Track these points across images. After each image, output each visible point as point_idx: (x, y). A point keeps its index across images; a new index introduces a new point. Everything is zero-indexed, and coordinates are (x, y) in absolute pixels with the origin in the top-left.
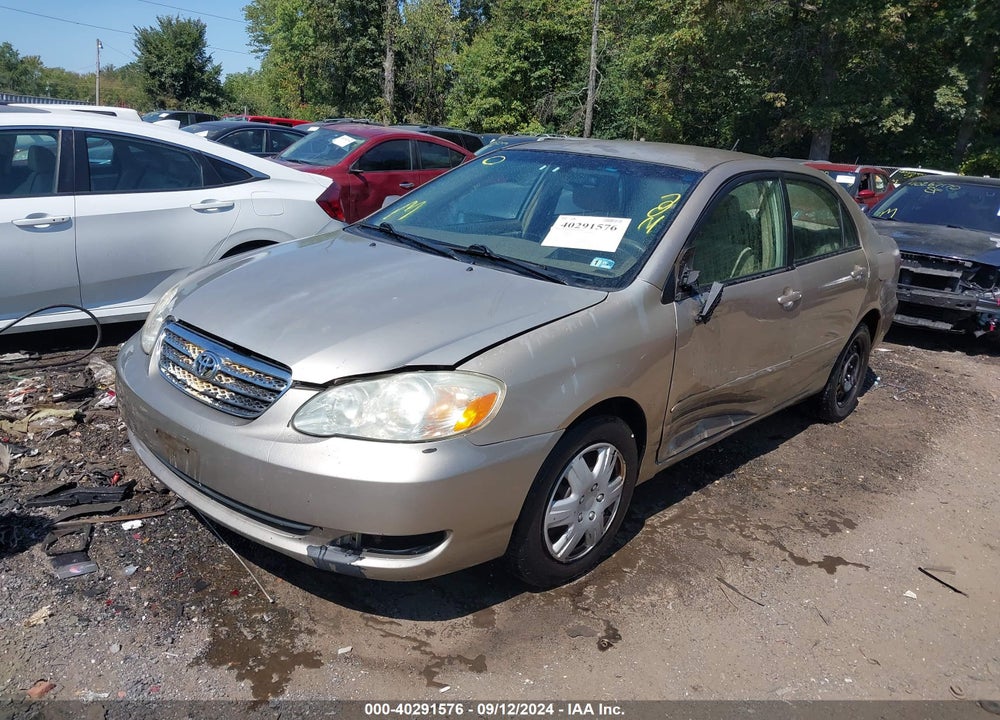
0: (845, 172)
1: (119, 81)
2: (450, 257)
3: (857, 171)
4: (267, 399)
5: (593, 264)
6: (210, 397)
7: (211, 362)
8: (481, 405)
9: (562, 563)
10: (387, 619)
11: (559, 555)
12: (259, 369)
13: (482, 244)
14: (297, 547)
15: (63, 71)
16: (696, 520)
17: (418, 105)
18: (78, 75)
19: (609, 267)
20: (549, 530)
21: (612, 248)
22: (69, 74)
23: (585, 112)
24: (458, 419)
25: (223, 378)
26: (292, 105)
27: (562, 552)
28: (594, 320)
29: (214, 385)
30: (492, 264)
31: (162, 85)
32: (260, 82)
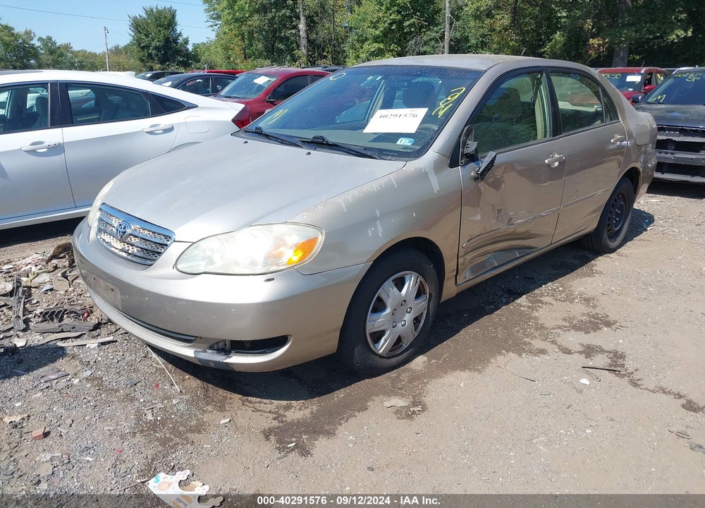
0: (632, 73)
1: (123, 56)
2: (298, 146)
3: (642, 72)
4: (159, 250)
5: (398, 143)
6: (126, 252)
7: (125, 228)
8: (307, 246)
9: (383, 357)
10: (258, 399)
11: (380, 352)
12: (154, 230)
13: (321, 135)
14: (187, 351)
15: (86, 52)
16: (491, 326)
17: (325, 53)
18: (95, 54)
19: (410, 144)
20: (370, 334)
21: (413, 130)
22: (90, 53)
23: (444, 48)
24: (291, 256)
25: (133, 239)
26: (238, 61)
27: (383, 349)
28: (394, 182)
29: (128, 244)
30: (328, 149)
31: (150, 55)
32: (216, 48)
